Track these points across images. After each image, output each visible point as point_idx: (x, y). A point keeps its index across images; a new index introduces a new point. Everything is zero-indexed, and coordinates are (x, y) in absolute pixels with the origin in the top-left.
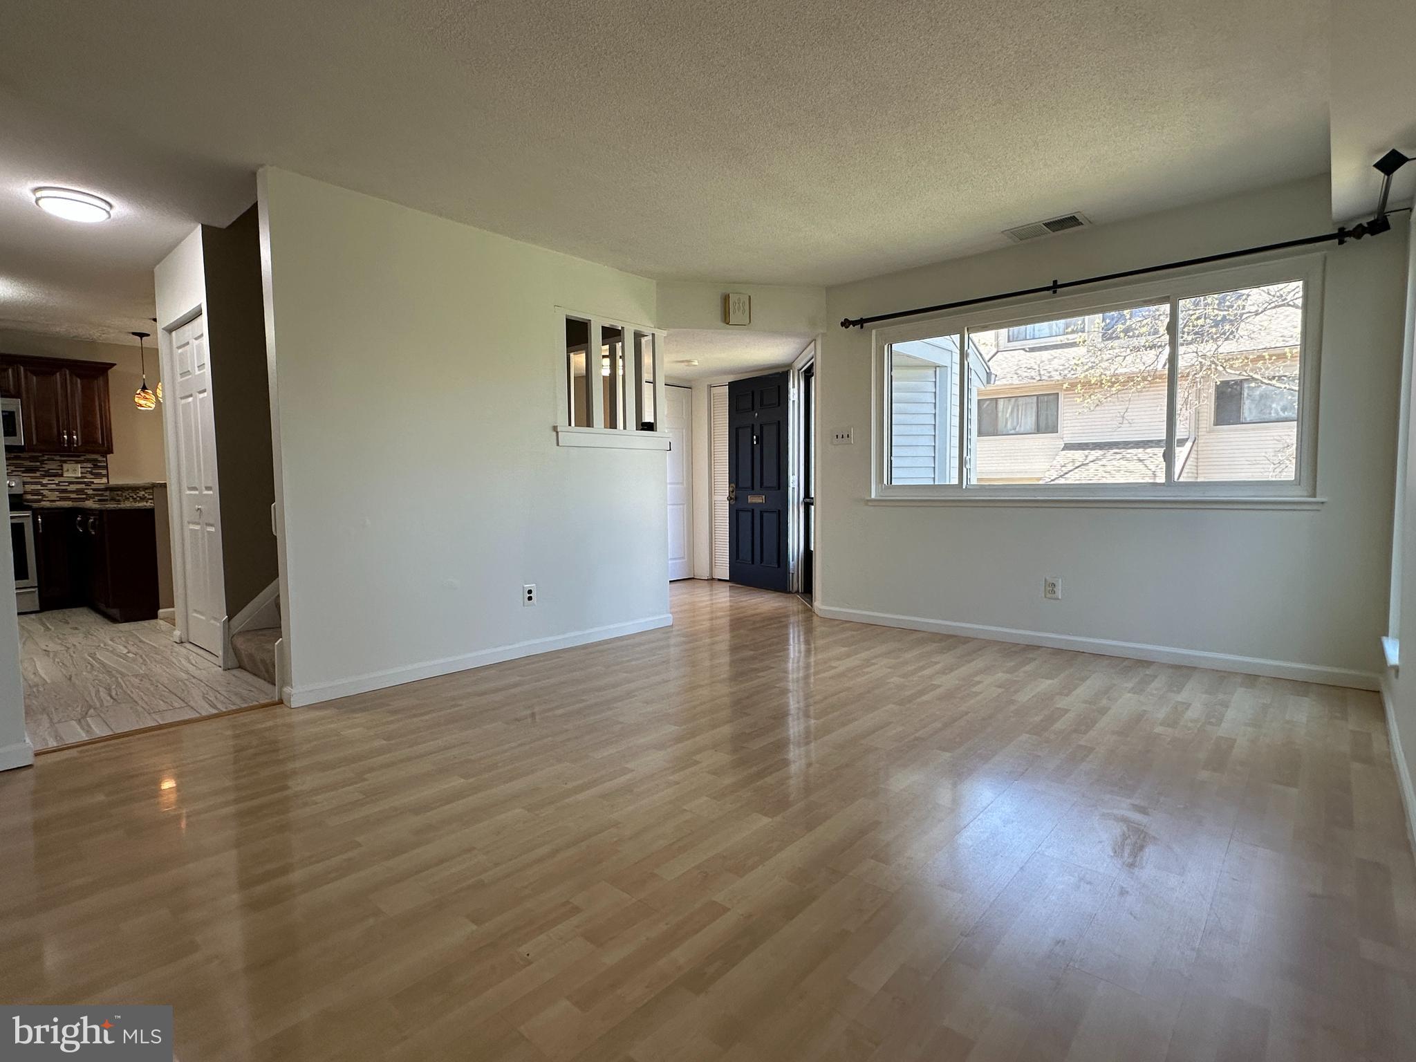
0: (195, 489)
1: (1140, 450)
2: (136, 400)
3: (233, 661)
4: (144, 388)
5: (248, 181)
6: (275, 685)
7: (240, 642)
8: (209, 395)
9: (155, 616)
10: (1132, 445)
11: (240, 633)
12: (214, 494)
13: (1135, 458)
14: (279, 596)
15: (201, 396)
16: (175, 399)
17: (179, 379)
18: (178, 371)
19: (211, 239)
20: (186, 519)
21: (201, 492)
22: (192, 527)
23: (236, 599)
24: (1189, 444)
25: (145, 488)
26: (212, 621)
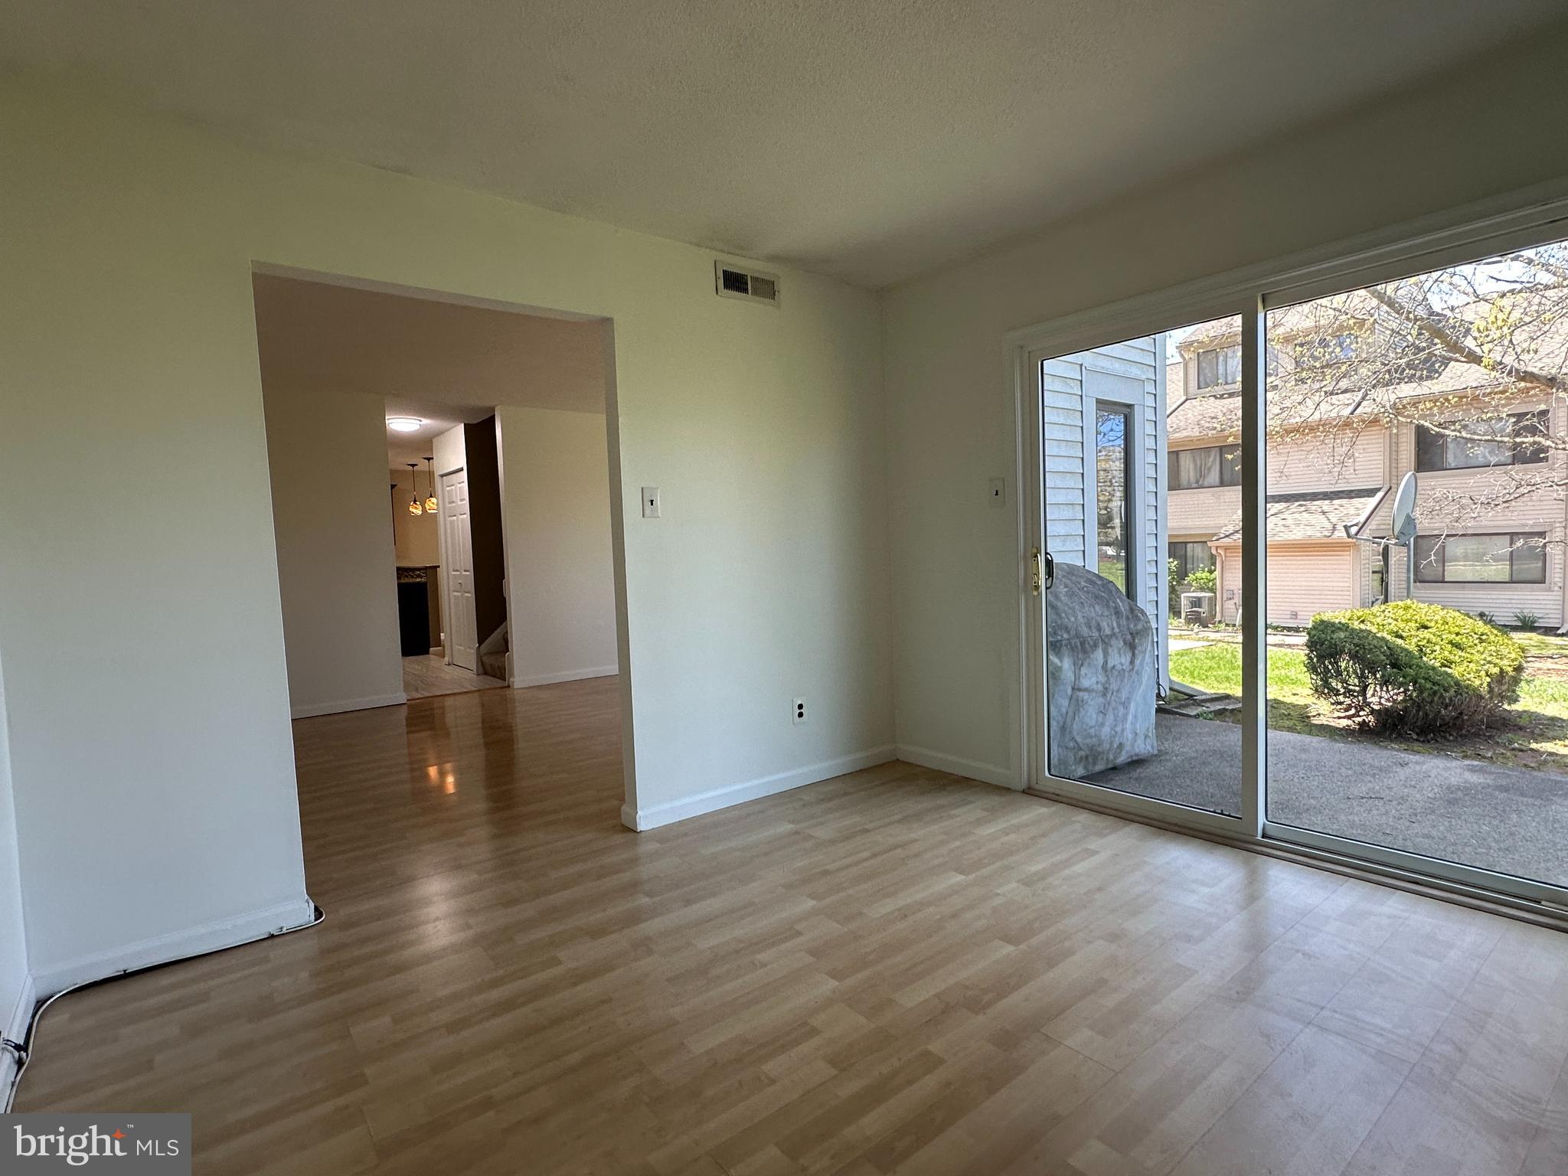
0: (457, 571)
1: (1327, 502)
2: (411, 509)
3: (481, 670)
4: (415, 501)
5: (493, 409)
6: (505, 680)
7: (485, 659)
8: (467, 517)
9: (427, 653)
10: (1321, 497)
11: (485, 654)
12: (470, 574)
13: (1320, 510)
14: (507, 632)
15: (462, 517)
16: (445, 517)
17: (448, 505)
18: (447, 500)
19: (469, 431)
20: (451, 589)
21: (461, 572)
22: (455, 594)
23: (483, 633)
24: (1380, 495)
25: (419, 569)
26: (468, 650)
